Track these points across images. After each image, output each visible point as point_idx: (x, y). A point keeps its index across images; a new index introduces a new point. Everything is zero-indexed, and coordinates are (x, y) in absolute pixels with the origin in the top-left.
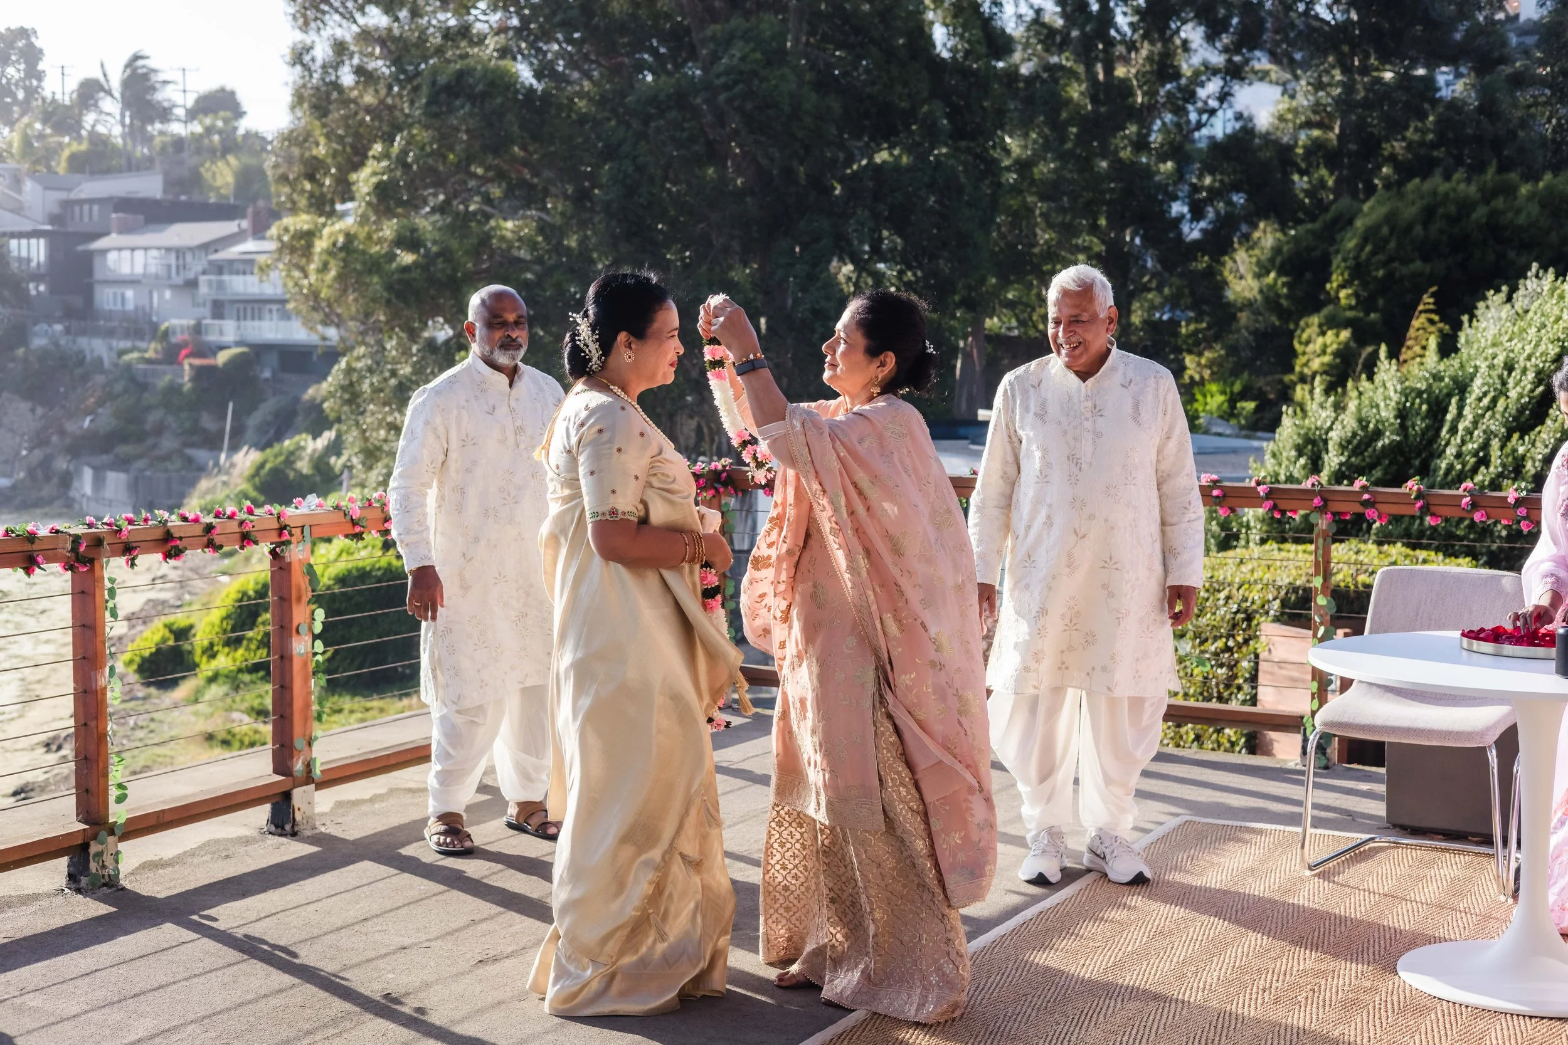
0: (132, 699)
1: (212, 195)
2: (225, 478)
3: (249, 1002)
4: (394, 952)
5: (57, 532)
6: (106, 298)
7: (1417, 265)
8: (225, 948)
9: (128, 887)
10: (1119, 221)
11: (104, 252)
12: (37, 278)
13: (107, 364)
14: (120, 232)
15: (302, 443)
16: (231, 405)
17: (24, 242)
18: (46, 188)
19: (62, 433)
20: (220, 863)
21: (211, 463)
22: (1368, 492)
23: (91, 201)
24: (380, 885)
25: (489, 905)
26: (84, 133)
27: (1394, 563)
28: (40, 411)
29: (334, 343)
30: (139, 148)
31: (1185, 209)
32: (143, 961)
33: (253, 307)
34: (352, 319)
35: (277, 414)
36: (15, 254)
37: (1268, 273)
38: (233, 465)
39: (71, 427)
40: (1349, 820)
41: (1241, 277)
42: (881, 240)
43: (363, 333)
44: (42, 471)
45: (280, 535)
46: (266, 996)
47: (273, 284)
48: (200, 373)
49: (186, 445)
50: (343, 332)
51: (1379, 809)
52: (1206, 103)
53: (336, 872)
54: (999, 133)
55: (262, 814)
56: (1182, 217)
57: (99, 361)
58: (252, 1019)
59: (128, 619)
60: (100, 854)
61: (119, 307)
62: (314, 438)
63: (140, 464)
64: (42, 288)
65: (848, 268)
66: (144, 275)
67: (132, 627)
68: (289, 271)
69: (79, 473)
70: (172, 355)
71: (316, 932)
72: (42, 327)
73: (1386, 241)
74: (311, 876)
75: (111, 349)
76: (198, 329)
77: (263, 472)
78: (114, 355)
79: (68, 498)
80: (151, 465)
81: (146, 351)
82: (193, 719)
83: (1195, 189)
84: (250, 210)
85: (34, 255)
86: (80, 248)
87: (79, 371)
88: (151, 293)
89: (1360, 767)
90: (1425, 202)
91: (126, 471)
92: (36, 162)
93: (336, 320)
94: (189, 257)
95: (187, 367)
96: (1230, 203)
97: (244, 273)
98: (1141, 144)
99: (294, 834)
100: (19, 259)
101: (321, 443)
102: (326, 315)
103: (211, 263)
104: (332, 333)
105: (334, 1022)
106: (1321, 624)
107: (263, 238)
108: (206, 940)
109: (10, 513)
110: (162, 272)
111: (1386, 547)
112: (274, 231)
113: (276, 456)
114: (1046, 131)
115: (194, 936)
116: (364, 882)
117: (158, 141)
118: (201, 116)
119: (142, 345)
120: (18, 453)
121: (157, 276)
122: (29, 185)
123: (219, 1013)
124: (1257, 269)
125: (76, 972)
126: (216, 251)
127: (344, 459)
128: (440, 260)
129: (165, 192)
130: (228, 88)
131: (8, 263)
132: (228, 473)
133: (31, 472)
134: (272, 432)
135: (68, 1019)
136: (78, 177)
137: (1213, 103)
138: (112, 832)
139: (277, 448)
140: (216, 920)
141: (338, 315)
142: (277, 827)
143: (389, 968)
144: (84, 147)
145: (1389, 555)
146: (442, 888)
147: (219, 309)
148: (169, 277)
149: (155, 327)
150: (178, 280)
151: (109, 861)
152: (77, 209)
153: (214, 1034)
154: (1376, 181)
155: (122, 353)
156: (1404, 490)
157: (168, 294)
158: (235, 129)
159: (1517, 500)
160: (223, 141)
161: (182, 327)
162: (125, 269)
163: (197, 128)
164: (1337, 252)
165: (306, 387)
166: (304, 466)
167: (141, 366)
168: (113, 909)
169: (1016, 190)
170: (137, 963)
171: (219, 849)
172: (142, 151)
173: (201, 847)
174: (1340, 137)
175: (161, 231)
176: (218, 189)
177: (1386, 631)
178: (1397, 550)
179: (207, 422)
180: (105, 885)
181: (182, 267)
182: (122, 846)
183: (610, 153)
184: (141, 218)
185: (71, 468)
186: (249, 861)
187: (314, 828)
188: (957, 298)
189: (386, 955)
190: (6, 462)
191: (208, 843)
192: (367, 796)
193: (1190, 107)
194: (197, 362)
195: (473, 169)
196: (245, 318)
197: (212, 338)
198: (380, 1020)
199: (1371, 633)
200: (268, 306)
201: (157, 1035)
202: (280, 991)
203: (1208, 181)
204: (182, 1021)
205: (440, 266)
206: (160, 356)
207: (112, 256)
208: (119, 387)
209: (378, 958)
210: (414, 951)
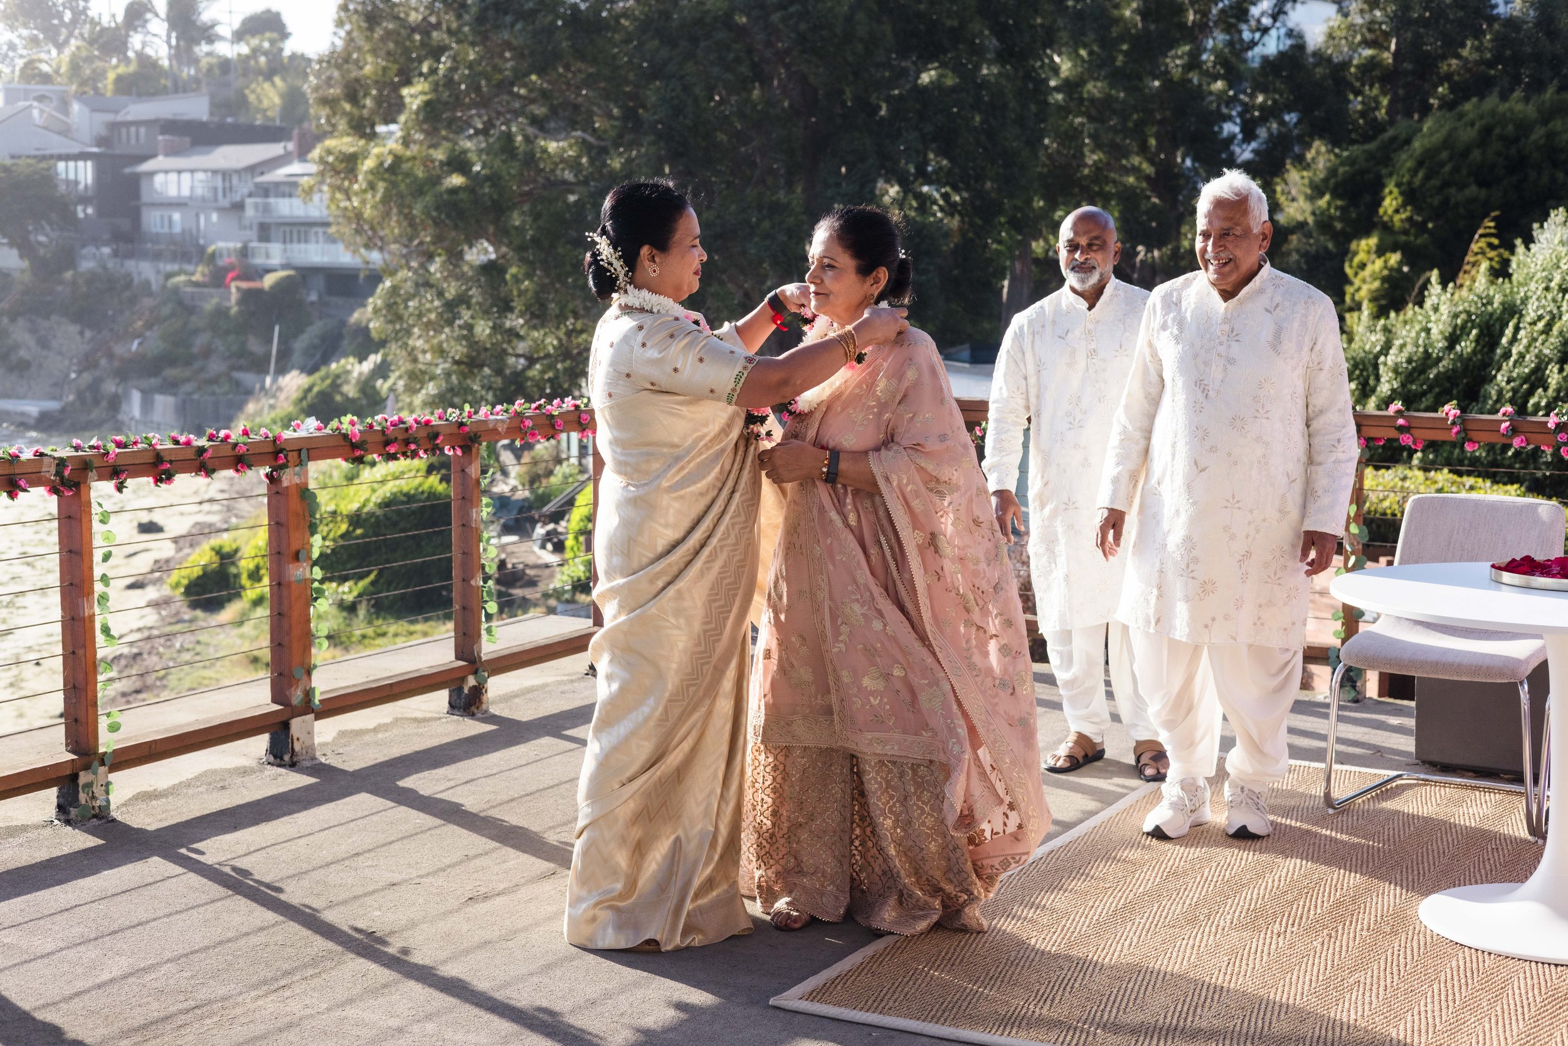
0: (177, 622)
1: (259, 116)
2: (272, 401)
3: (229, 940)
4: (383, 889)
5: (42, 455)
6: (153, 221)
7: (1473, 190)
8: (210, 883)
9: (119, 818)
10: (1170, 142)
11: (151, 174)
12: (84, 200)
13: (154, 287)
14: (167, 155)
15: (349, 367)
16: (277, 329)
17: (71, 164)
18: (93, 110)
19: (110, 356)
20: (215, 794)
21: (258, 386)
22: (1402, 416)
23: (137, 123)
24: (375, 818)
25: (484, 840)
26: (131, 54)
27: (1440, 491)
28: (88, 334)
29: (377, 267)
30: (186, 70)
31: (1237, 129)
32: (125, 897)
33: (300, 229)
34: (396, 241)
35: (323, 338)
36: (63, 176)
37: (1321, 195)
38: (280, 389)
39: (119, 350)
40: (1378, 756)
41: (1293, 200)
42: (926, 162)
43: (407, 257)
44: (91, 396)
45: (276, 458)
46: (247, 934)
47: (318, 207)
48: (247, 296)
49: (233, 368)
50: (387, 256)
51: (1408, 744)
52: (1259, 21)
53: (332, 805)
54: (1048, 51)
55: (260, 743)
56: (1232, 137)
57: (147, 284)
58: (230, 958)
59: (175, 540)
60: (89, 785)
61: (166, 230)
62: (360, 362)
63: (188, 387)
64: (90, 211)
65: (894, 191)
66: (191, 198)
67: (179, 550)
68: (334, 193)
69: (127, 396)
70: (218, 278)
71: (305, 867)
72: (90, 250)
73: (1442, 165)
74: (306, 808)
75: (158, 272)
76: (244, 252)
77: (310, 397)
78: (161, 278)
79: (117, 421)
80: (199, 388)
81: (193, 274)
82: (239, 642)
83: (1247, 108)
84: (296, 132)
85: (81, 177)
86: (127, 170)
87: (127, 294)
88: (197, 216)
89: (1391, 700)
90: (1483, 122)
91: (175, 394)
92: (83, 83)
93: (379, 243)
94: (235, 180)
95: (233, 290)
96: (1282, 123)
97: (290, 196)
98: (1193, 63)
99: (293, 765)
100: (67, 182)
101: (367, 366)
102: (370, 239)
103: (257, 185)
104: (375, 257)
105: (314, 962)
106: (1353, 553)
107: (305, 161)
108: (192, 875)
109: (60, 435)
110: (209, 195)
111: (1432, 473)
112: (316, 153)
113: (323, 379)
114: (1096, 48)
115: (179, 870)
116: (359, 815)
117: (204, 63)
118: (248, 37)
119: (189, 268)
120: (67, 375)
121: (203, 199)
122: (76, 107)
123: (196, 952)
124: (1309, 191)
125: (55, 907)
126: (262, 173)
127: (390, 382)
128: (488, 184)
129: (211, 114)
130: (274, 9)
131: (56, 186)
132: (274, 396)
133: (80, 395)
134: (318, 356)
135: (42, 957)
136: (124, 98)
137: (1266, 21)
138: (103, 763)
139: (323, 371)
140: (202, 853)
141: (382, 239)
142: (275, 757)
143: (376, 905)
144: (132, 68)
145: (1436, 482)
146: (439, 822)
147: (265, 232)
148: (216, 200)
149: (202, 250)
150: (225, 203)
151: (98, 791)
152: (124, 131)
153: (189, 974)
154: (1432, 101)
155: (169, 276)
156: (1440, 414)
157: (214, 217)
158: (281, 50)
159: (1557, 425)
160: (269, 62)
161: (228, 250)
162: (172, 192)
163: (244, 49)
164: (1391, 175)
165: (352, 311)
166: (350, 390)
167: (189, 289)
168: (101, 842)
169: (1064, 111)
170: (119, 898)
171: (217, 780)
172: (188, 72)
173: (197, 778)
174: (1396, 55)
175: (208, 153)
176: (265, 111)
177: (1416, 562)
178: (1443, 476)
179: (254, 345)
180: (95, 816)
181: (228, 190)
182: (113, 777)
183: (656, 72)
184: (188, 139)
185: (120, 391)
186: (245, 792)
187: (314, 758)
188: (1002, 220)
189: (374, 892)
190: (55, 385)
191: (205, 774)
192: (371, 726)
193: (1244, 27)
194: (244, 285)
195: (516, 89)
196: (291, 241)
197: (259, 261)
198: (362, 960)
199: (1401, 563)
200: (315, 229)
201: (131, 974)
202: (262, 929)
203: (1260, 99)
204: (158, 960)
205: (487, 190)
206: (207, 279)
207: (159, 179)
208: (166, 310)
209: (366, 895)
210: (403, 887)
